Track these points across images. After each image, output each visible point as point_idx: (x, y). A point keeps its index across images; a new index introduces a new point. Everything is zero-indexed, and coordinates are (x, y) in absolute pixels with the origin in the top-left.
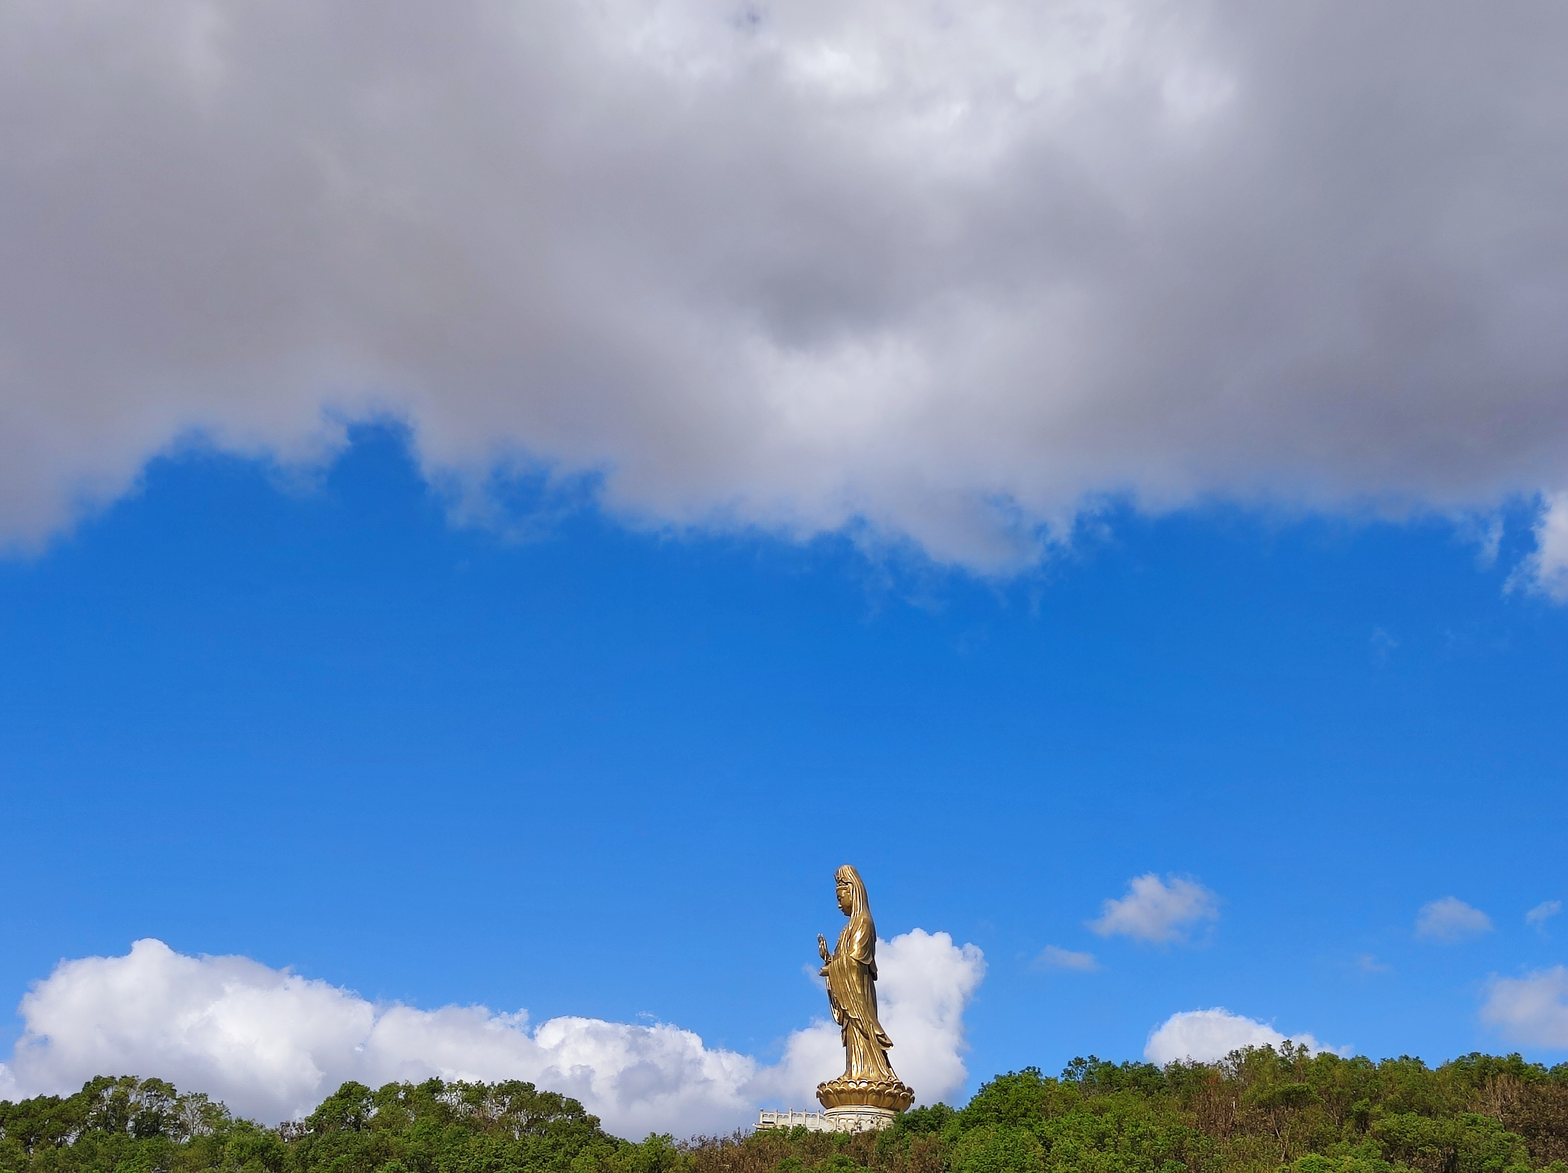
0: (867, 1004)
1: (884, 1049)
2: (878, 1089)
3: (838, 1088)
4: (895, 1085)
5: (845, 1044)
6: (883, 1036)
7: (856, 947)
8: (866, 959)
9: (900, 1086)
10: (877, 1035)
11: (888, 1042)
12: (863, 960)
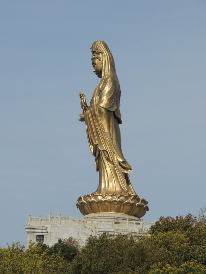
0: (112, 140)
1: (125, 172)
2: (119, 200)
3: (90, 200)
4: (132, 197)
5: (98, 170)
6: (124, 162)
7: (105, 98)
8: (111, 107)
9: (136, 198)
10: (119, 162)
11: (128, 167)
12: (110, 108)
